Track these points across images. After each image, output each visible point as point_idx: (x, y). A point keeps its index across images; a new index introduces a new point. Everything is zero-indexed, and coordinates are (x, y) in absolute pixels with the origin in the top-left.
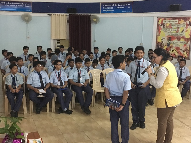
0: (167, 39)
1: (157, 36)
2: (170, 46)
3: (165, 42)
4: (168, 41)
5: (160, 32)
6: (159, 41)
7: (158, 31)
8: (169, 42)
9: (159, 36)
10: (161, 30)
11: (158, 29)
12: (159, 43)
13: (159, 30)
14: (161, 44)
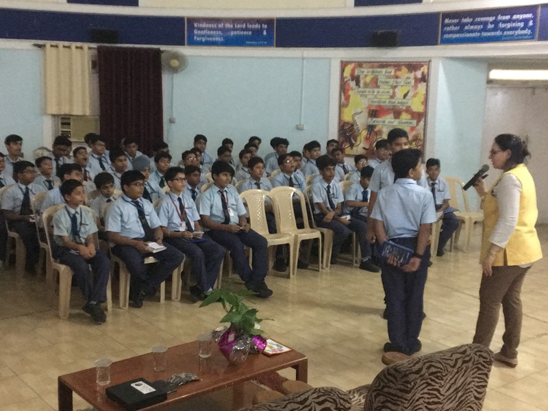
0: (366, 115)
1: (342, 106)
2: (376, 130)
3: (362, 121)
4: (370, 119)
5: (348, 98)
6: (347, 118)
7: (342, 94)
8: (371, 121)
9: (346, 105)
10: (350, 93)
11: (344, 88)
12: (348, 123)
13: (345, 93)
14: (352, 125)
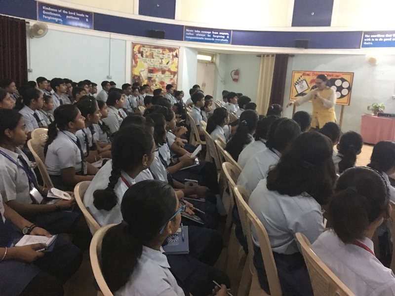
0: (147, 72)
1: (133, 67)
2: (152, 79)
3: (144, 75)
4: (149, 74)
5: (136, 63)
6: (136, 73)
7: (133, 60)
8: (150, 75)
9: (135, 66)
10: (138, 60)
11: (134, 57)
12: (136, 76)
13: (135, 60)
14: (139, 77)
